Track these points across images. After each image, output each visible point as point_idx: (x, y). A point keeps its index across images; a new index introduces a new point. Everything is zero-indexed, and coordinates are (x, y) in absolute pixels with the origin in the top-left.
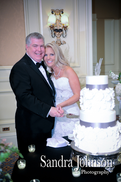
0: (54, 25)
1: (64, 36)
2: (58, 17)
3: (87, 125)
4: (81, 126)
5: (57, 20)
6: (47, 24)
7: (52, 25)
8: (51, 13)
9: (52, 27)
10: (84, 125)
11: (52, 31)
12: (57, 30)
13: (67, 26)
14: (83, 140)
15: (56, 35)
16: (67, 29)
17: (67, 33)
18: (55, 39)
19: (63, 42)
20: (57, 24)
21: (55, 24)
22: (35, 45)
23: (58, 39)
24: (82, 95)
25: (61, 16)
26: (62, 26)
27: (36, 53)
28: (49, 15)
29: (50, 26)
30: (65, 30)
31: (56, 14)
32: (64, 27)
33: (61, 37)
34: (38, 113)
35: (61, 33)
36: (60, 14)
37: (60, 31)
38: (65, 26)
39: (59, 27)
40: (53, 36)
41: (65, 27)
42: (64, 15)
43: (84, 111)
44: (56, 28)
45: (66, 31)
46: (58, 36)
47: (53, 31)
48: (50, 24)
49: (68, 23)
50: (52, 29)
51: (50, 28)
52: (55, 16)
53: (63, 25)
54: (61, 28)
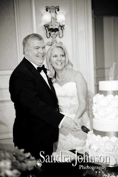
0: (48, 24)
1: (61, 36)
2: (53, 14)
3: (103, 134)
4: (95, 136)
5: (52, 18)
6: (41, 22)
7: (47, 24)
8: (45, 11)
9: (46, 26)
10: (99, 135)
11: (46, 30)
12: (52, 30)
13: (64, 25)
14: (98, 151)
15: (51, 35)
16: (63, 29)
17: (64, 32)
18: (50, 40)
19: (59, 43)
20: (52, 22)
21: (50, 23)
22: (37, 48)
23: (54, 39)
24: (96, 101)
25: (56, 13)
26: (58, 25)
27: (38, 55)
28: (43, 13)
29: (45, 26)
30: (61, 29)
31: (51, 11)
32: (60, 26)
33: (58, 38)
34: (48, 122)
35: (57, 32)
36: (55, 12)
37: (56, 30)
38: (61, 24)
39: (54, 26)
40: (48, 37)
41: (62, 26)
42: (60, 12)
43: (98, 119)
44: (51, 27)
45: (63, 30)
46: (53, 36)
47: (48, 30)
48: (45, 22)
49: (65, 22)
50: (46, 28)
51: (44, 27)
52: (49, 13)
53: (60, 24)
54: (57, 27)
